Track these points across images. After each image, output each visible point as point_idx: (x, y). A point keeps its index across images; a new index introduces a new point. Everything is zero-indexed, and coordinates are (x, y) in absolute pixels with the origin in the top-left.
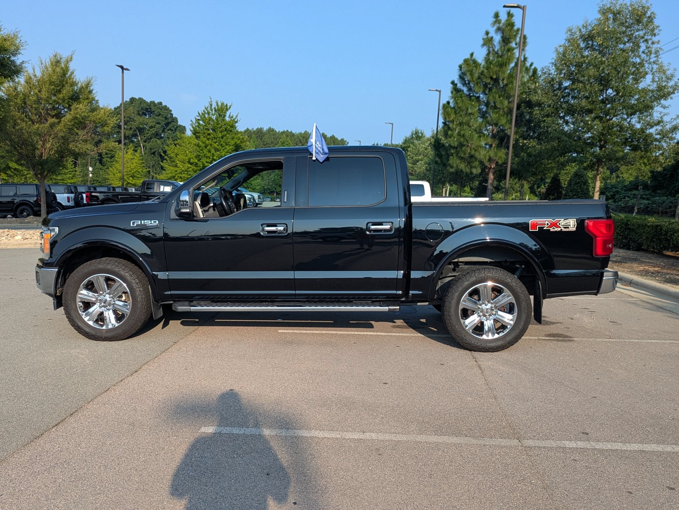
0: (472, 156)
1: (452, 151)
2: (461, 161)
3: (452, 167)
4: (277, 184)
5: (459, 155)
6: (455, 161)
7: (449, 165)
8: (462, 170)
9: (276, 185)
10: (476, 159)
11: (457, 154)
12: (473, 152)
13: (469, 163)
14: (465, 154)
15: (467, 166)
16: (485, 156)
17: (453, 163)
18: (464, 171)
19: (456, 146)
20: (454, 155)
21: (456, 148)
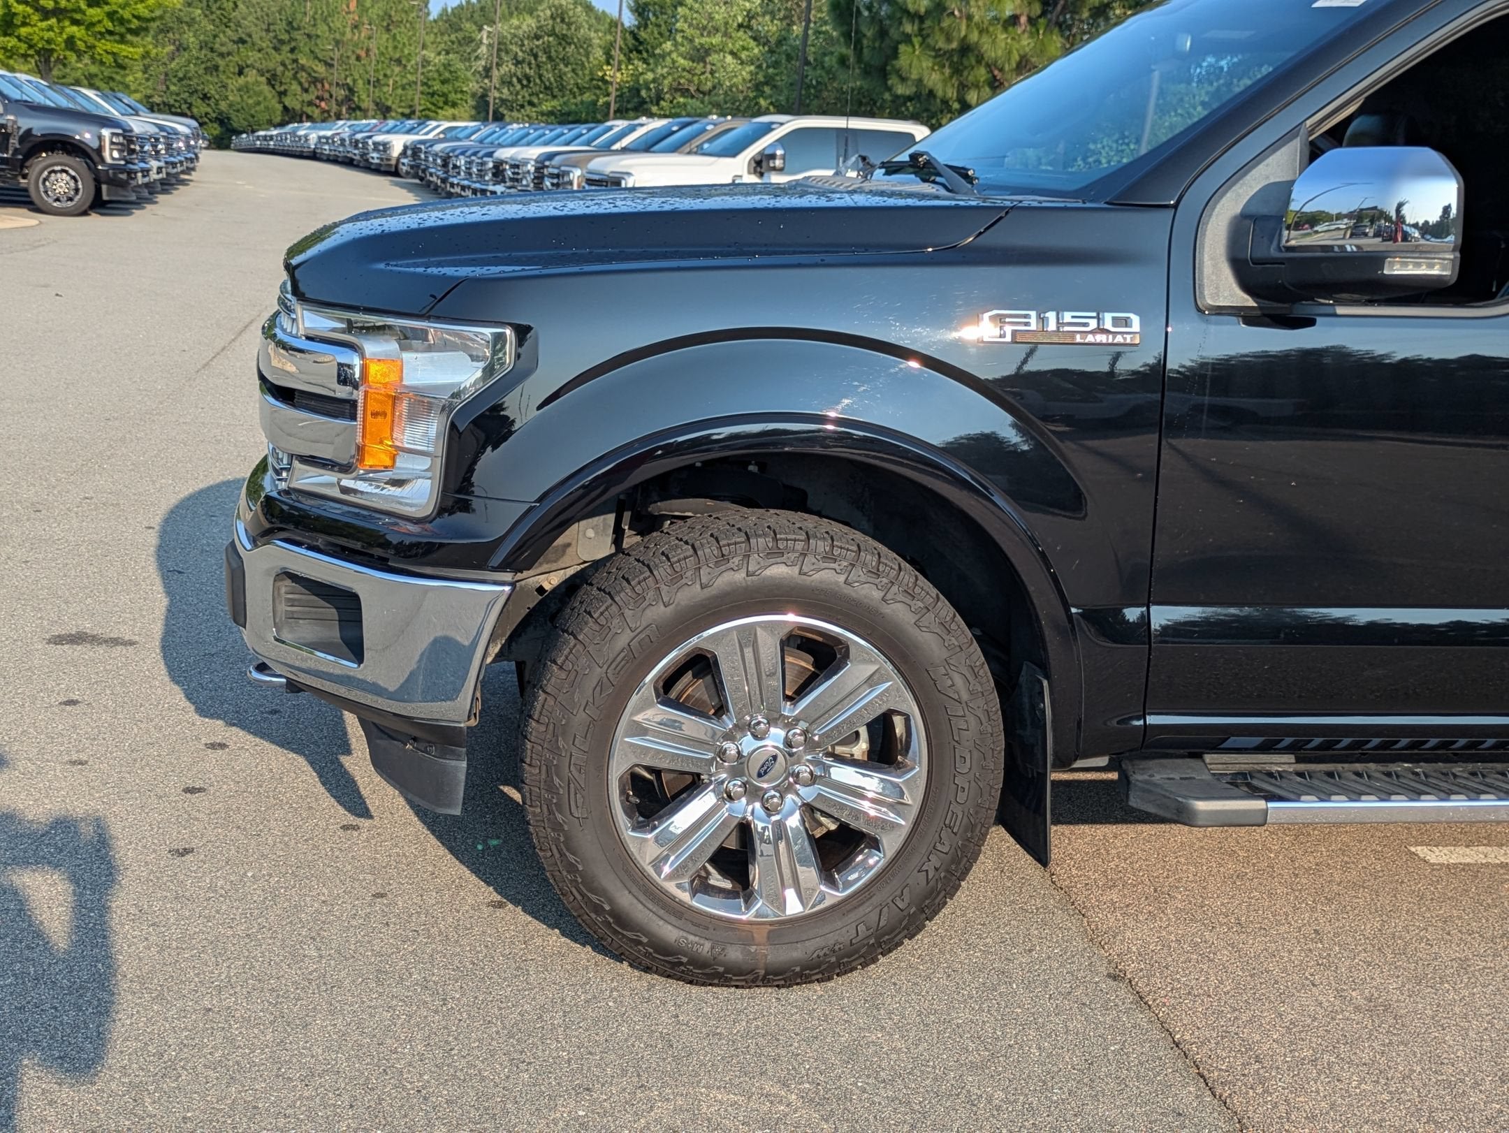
0: (966, 49)
1: (908, 28)
2: (934, 64)
3: (903, 79)
4: (196, 91)
5: (930, 41)
6: (915, 62)
7: (898, 72)
8: (931, 93)
9: (191, 94)
10: (980, 59)
11: (924, 38)
12: (974, 37)
13: (957, 71)
14: (949, 39)
15: (951, 77)
16: (1010, 53)
17: (910, 66)
18: (940, 93)
19: (922, 10)
20: (916, 41)
21: (922, 19)
